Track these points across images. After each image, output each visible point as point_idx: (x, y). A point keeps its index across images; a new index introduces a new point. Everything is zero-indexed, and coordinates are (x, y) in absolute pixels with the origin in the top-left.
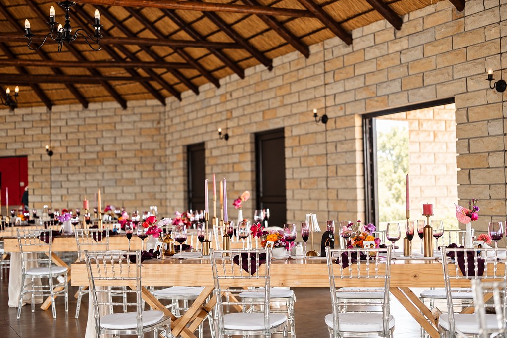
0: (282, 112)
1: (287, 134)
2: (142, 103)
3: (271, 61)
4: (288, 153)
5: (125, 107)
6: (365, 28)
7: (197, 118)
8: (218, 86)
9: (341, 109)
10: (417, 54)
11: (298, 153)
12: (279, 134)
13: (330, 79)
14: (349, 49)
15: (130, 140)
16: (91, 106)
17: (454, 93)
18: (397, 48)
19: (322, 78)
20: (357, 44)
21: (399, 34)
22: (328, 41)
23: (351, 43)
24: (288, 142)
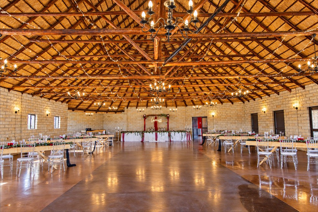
0: (282, 106)
1: (284, 111)
2: (238, 103)
3: (279, 93)
4: (285, 116)
5: (233, 104)
7: (255, 107)
11: (288, 116)
12: (282, 112)
13: (298, 98)
14: (304, 90)
15: (235, 112)
16: (224, 104)
19: (295, 98)
20: (306, 89)
22: (297, 88)
23: (305, 89)
24: (285, 114)
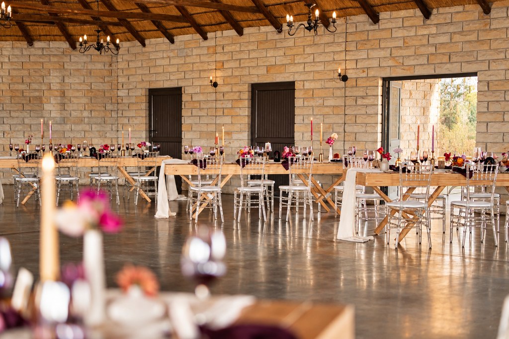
0: (293, 69)
1: (298, 87)
6: (394, 12)
7: (170, 65)
8: (205, 38)
9: (364, 71)
10: (444, 39)
11: (310, 103)
12: (288, 87)
13: (352, 47)
14: (375, 27)
16: (37, 44)
17: (478, 70)
18: (426, 32)
19: (344, 46)
20: (383, 24)
21: (428, 22)
22: (352, 17)
